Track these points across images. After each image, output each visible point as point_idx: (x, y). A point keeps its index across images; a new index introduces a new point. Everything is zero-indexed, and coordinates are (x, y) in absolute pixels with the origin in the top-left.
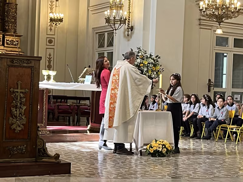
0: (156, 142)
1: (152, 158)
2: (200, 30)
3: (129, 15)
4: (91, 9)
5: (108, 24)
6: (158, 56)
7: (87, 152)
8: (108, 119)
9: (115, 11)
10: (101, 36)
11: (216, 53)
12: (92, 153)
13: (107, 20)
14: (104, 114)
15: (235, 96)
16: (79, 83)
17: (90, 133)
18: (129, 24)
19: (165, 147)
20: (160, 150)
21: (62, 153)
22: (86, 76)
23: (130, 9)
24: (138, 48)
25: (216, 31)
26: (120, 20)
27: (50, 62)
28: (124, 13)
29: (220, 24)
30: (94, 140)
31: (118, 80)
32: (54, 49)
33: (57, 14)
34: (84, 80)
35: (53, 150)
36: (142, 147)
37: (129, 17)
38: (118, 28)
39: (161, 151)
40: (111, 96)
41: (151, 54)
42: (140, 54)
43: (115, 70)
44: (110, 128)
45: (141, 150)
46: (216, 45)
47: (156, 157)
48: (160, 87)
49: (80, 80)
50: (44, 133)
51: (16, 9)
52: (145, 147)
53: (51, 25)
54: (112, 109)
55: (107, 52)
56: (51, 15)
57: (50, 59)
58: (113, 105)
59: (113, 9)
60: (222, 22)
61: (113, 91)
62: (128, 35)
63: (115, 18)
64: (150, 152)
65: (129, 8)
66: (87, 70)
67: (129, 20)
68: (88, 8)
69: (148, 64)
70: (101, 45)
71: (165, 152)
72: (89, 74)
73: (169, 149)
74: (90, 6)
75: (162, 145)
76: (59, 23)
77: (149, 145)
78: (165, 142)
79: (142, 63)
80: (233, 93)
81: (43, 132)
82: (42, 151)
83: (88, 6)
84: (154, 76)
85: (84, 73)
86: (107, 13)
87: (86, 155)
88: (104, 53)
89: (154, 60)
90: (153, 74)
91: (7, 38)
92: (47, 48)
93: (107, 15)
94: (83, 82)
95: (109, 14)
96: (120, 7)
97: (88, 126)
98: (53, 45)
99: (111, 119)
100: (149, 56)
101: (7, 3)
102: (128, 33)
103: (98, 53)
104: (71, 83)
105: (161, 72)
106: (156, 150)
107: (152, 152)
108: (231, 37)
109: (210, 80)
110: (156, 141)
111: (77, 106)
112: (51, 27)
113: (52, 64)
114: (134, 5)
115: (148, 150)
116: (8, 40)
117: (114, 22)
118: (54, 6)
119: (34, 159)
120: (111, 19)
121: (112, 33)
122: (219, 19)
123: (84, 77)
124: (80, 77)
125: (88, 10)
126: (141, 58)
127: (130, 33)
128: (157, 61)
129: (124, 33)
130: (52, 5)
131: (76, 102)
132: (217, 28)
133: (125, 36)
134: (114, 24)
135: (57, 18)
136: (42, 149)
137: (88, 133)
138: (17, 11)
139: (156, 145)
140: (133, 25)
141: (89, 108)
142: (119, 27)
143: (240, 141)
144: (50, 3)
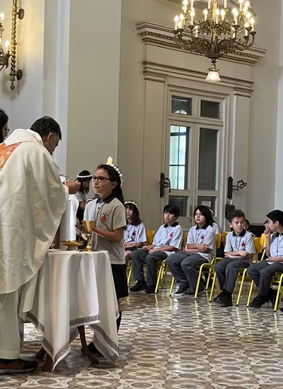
2: (145, 82)
3: (15, 49)
18: (14, 66)
23: (15, 37)
29: (214, 62)
37: (14, 53)
46: (173, 112)
62: (12, 88)
65: (14, 34)
67: (14, 57)
80: (201, 199)
102: (12, 83)
108: (196, 97)
109: (162, 175)
127: (15, 83)
129: (4, 82)
132: (209, 69)
133: (5, 90)
140: (21, 69)
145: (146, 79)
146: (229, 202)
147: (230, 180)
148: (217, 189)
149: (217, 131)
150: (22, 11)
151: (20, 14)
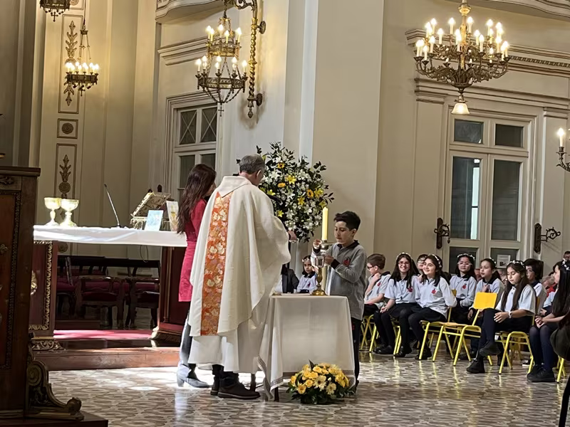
0: (312, 368)
1: (302, 407)
2: (418, 104)
3: (254, 69)
4: (163, 53)
5: (204, 88)
6: (320, 164)
7: (149, 394)
8: (200, 313)
9: (219, 59)
10: (188, 116)
11: (454, 157)
12: (160, 394)
13: (202, 79)
14: (190, 303)
15: (500, 258)
16: (131, 229)
17: (158, 346)
18: (252, 90)
19: (333, 381)
20: (322, 386)
21: (90, 394)
22: (150, 211)
23: (254, 55)
24: (273, 145)
25: (453, 107)
26: (233, 81)
27: (65, 176)
28: (241, 64)
29: (462, 92)
30: (166, 363)
31: (226, 221)
32: (75, 146)
33: (85, 65)
34: (144, 220)
35: (68, 388)
36: (278, 381)
37: (253, 74)
38: (227, 99)
39: (324, 391)
40: (208, 261)
41: (303, 161)
42: (278, 160)
43: (219, 198)
44: (204, 337)
45: (276, 389)
46: (455, 140)
47: (311, 403)
48: (324, 237)
49: (136, 222)
50: (48, 347)
52: (286, 381)
53: (69, 91)
54: (211, 290)
55: (202, 155)
56: (70, 67)
57: (65, 169)
58: (213, 281)
59: (216, 53)
60: (469, 86)
61: (213, 247)
62: (250, 115)
63: (219, 75)
64: (297, 392)
65: (254, 52)
66: (151, 198)
67: (253, 79)
68: (156, 50)
69: (296, 182)
70: (187, 138)
71: (333, 392)
72: (155, 206)
73: (343, 384)
74: (162, 46)
75: (326, 375)
76: (89, 85)
77: (297, 375)
78: (334, 368)
79: (283, 181)
80: (495, 252)
81: (45, 346)
82: (40, 392)
83: (158, 46)
84: (310, 211)
85: (146, 204)
86: (201, 63)
87: (147, 399)
88: (194, 156)
89: (311, 174)
90: (307, 205)
92: (59, 144)
93: (202, 67)
94: (142, 225)
95: (205, 65)
96: (231, 48)
97: (154, 330)
98: (74, 136)
99: (208, 314)
100: (299, 165)
102: (251, 110)
103: (181, 157)
104: (112, 228)
105: (327, 202)
106: (313, 387)
107: (303, 391)
108: (489, 120)
109: (440, 221)
110: (312, 366)
111: (128, 281)
112: (69, 94)
113: (70, 181)
114: (263, 45)
115: (294, 388)
117: (218, 84)
118: (77, 46)
119: (20, 411)
120: (210, 78)
121: (214, 110)
122: (461, 80)
123: (143, 213)
124: (135, 213)
125: (157, 55)
126: (279, 169)
127: (254, 109)
128: (319, 177)
129: (242, 109)
130: (71, 44)
131: (127, 272)
132: (456, 101)
133: (242, 117)
134: (219, 89)
135: (85, 73)
136: (39, 388)
137: (154, 347)
139: (310, 375)
140: (261, 92)
141: (156, 286)
142: (228, 96)
143: (509, 363)
144: (66, 38)
145: (418, 100)
146: (537, 257)
147: (538, 228)
148: (519, 239)
149: (520, 163)
150: (263, 23)
151: (261, 27)
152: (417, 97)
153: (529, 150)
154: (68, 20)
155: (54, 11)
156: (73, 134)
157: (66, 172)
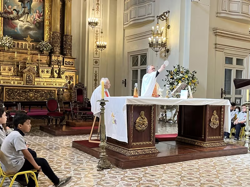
4: (126, 39)
6: (195, 71)
10: (135, 58)
11: (225, 69)
15: (237, 100)
18: (166, 48)
22: (181, 90)
23: (167, 36)
27: (96, 77)
32: (99, 67)
33: (103, 42)
34: (179, 94)
37: (166, 42)
41: (188, 70)
42: (181, 70)
46: (226, 63)
51: (72, 39)
53: (97, 51)
55: (141, 70)
56: (98, 43)
62: (165, 56)
63: (157, 42)
67: (166, 44)
68: (123, 38)
69: (188, 77)
76: (103, 49)
80: (236, 98)
81: (153, 151)
83: (124, 36)
85: (179, 88)
88: (138, 70)
91: (65, 60)
92: (94, 67)
101: (65, 35)
103: (133, 70)
108: (235, 57)
109: (222, 89)
113: (97, 78)
116: (66, 62)
118: (99, 37)
120: (154, 44)
121: (145, 56)
123: (178, 91)
127: (166, 54)
130: (97, 37)
135: (103, 45)
138: (72, 41)
144: (95, 35)
145: (216, 51)
148: (242, 94)
149: (242, 71)
151: (168, 27)
152: (215, 50)
153: (245, 66)
154: (96, 29)
155: (92, 26)
156: (98, 64)
157: (96, 75)
